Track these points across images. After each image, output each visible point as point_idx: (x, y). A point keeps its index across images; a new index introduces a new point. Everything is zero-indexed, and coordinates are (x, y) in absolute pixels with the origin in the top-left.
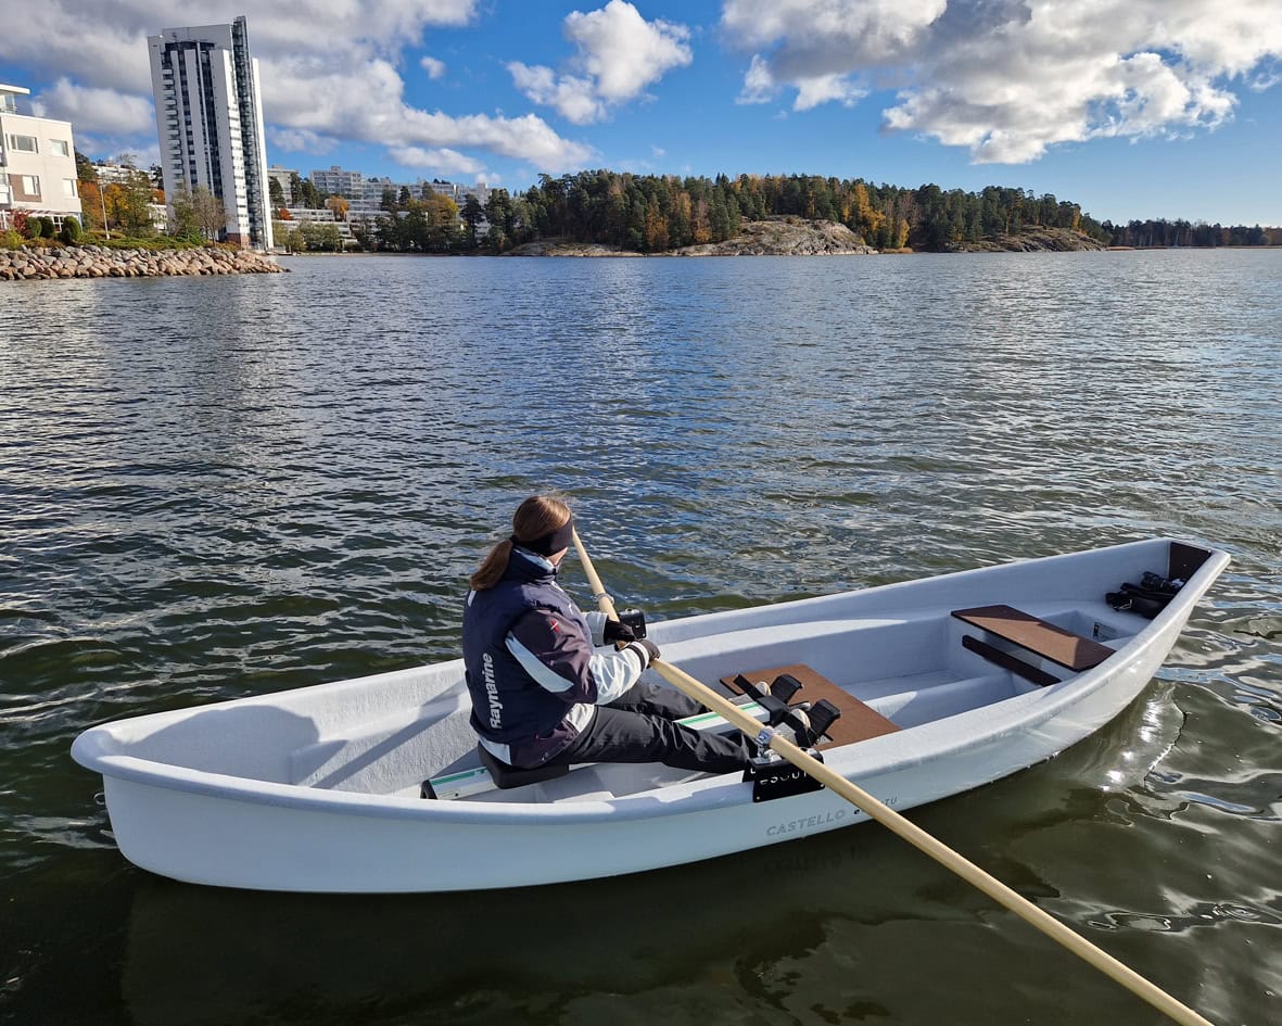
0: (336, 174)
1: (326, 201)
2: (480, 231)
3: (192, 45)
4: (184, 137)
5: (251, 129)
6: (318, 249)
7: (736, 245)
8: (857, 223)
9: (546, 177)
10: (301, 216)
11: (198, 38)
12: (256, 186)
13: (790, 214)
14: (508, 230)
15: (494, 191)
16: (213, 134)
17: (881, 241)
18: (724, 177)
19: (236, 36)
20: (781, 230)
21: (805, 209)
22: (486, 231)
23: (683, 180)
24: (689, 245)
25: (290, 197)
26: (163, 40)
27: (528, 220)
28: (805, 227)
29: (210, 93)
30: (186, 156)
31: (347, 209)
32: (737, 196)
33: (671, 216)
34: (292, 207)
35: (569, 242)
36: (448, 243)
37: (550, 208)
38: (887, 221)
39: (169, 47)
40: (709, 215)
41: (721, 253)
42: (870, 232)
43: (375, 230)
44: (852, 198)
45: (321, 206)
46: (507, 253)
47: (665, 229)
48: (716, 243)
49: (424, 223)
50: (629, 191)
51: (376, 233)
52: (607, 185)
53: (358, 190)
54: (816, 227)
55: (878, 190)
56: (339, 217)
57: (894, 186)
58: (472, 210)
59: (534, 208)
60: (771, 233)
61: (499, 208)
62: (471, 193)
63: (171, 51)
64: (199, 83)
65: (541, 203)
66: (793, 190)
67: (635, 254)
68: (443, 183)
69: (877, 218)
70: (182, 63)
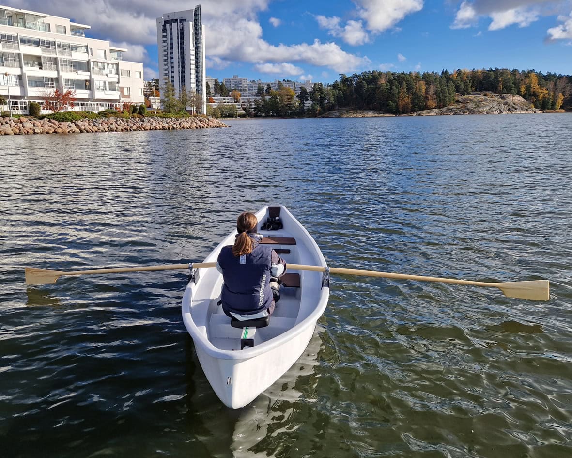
0: (236, 79)
1: (230, 93)
2: (306, 105)
3: (176, 21)
4: (170, 65)
5: (200, 59)
6: (226, 117)
7: (451, 109)
8: (530, 96)
9: (343, 75)
10: (219, 101)
11: (178, 17)
12: (200, 87)
13: (486, 91)
14: (321, 105)
15: (315, 84)
16: (183, 63)
17: (545, 106)
18: (446, 71)
19: (196, 15)
20: (480, 100)
21: (496, 88)
22: (310, 105)
23: (422, 73)
24: (423, 110)
25: (213, 92)
26: (163, 19)
27: (332, 99)
28: (496, 98)
29: (182, 43)
30: (170, 74)
31: (240, 96)
32: (454, 82)
33: (413, 94)
34: (214, 96)
35: (353, 110)
36: (289, 112)
37: (344, 92)
38: (549, 94)
39: (166, 22)
40: (436, 93)
41: (442, 114)
42: (537, 100)
43: (254, 106)
44: (527, 81)
45: (227, 95)
46: (319, 116)
47: (410, 101)
48: (439, 108)
49: (278, 102)
50: (390, 81)
51: (254, 108)
52: (377, 78)
53: (246, 87)
54: (503, 98)
55: (544, 76)
56: (236, 101)
57: (555, 74)
58: (303, 95)
59: (336, 92)
60: (474, 102)
61: (317, 94)
62: (303, 86)
63: (167, 23)
64: (178, 39)
65: (340, 90)
66: (489, 77)
67: (391, 115)
68: (288, 81)
69: (543, 92)
70: (171, 29)
